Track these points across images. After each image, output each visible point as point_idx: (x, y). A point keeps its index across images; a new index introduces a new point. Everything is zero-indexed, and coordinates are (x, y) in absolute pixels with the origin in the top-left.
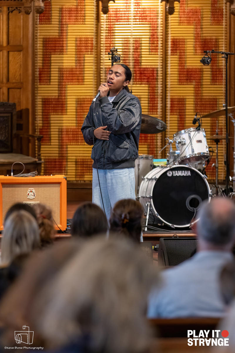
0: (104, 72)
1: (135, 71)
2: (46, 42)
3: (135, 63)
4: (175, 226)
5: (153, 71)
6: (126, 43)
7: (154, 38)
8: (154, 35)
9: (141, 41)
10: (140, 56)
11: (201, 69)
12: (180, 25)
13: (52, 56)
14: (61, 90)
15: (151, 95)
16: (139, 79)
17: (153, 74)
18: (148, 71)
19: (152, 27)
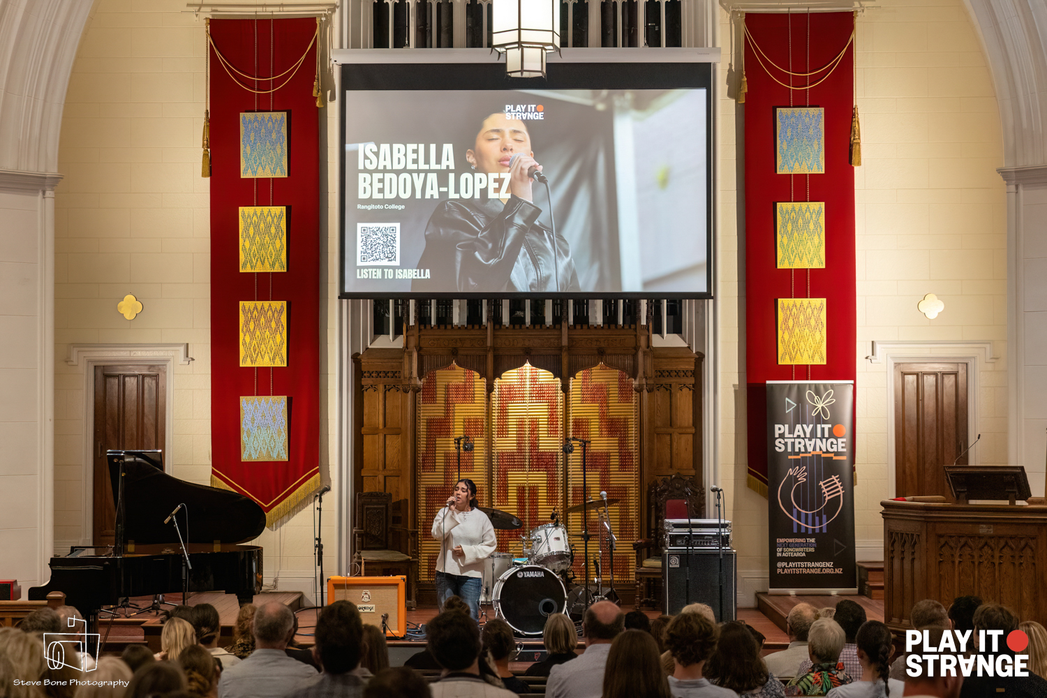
0: (496, 457)
1: (531, 455)
2: (430, 422)
3: (531, 446)
4: (526, 633)
5: (553, 456)
6: (521, 424)
7: (553, 418)
8: (553, 415)
9: (539, 421)
10: (537, 438)
11: (607, 453)
12: (583, 403)
13: (437, 439)
14: (447, 478)
15: (550, 483)
16: (536, 465)
17: (553, 459)
18: (546, 456)
19: (551, 406)
